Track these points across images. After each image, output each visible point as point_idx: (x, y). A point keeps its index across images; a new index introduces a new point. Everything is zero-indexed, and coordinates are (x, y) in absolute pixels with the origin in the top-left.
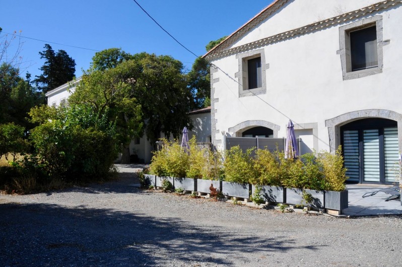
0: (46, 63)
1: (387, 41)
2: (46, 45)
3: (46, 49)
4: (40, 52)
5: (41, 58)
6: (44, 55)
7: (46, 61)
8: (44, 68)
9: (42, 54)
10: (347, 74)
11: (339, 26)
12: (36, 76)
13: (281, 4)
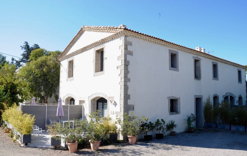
0: (24, 52)
1: (106, 58)
2: (25, 42)
3: (25, 45)
4: (21, 46)
5: (22, 49)
6: (23, 47)
7: (25, 51)
8: (23, 55)
9: (22, 47)
10: (95, 73)
11: (94, 48)
12: (19, 59)
13: (79, 35)
